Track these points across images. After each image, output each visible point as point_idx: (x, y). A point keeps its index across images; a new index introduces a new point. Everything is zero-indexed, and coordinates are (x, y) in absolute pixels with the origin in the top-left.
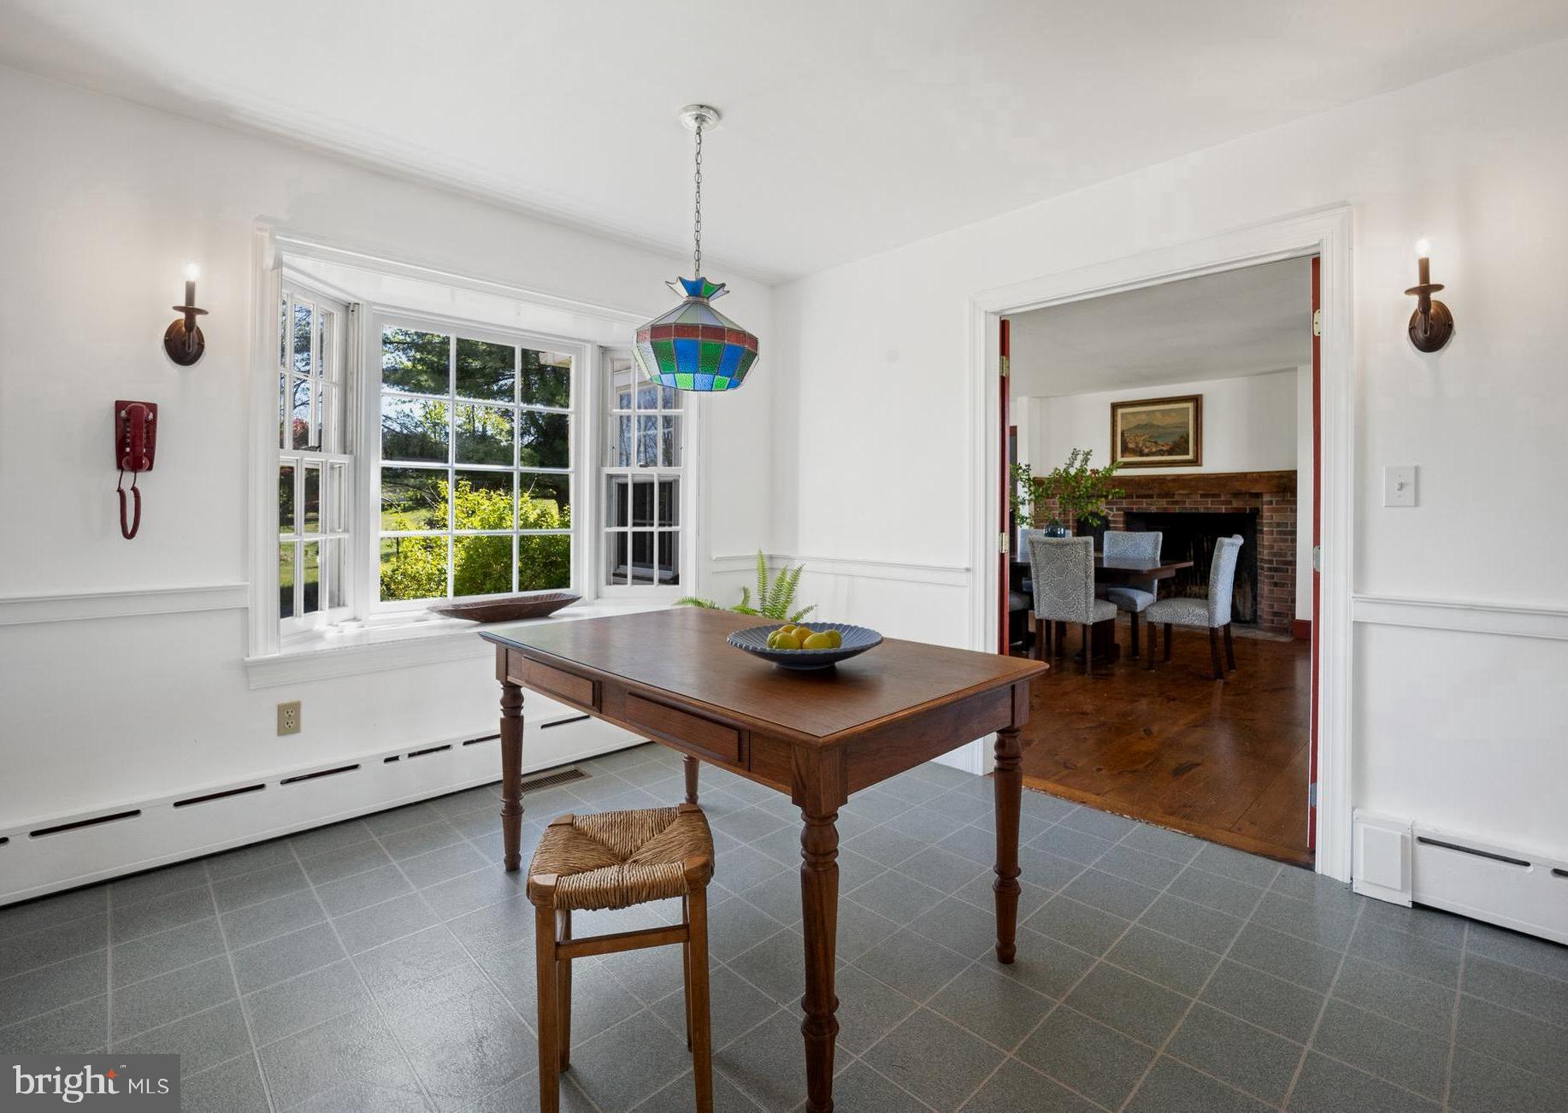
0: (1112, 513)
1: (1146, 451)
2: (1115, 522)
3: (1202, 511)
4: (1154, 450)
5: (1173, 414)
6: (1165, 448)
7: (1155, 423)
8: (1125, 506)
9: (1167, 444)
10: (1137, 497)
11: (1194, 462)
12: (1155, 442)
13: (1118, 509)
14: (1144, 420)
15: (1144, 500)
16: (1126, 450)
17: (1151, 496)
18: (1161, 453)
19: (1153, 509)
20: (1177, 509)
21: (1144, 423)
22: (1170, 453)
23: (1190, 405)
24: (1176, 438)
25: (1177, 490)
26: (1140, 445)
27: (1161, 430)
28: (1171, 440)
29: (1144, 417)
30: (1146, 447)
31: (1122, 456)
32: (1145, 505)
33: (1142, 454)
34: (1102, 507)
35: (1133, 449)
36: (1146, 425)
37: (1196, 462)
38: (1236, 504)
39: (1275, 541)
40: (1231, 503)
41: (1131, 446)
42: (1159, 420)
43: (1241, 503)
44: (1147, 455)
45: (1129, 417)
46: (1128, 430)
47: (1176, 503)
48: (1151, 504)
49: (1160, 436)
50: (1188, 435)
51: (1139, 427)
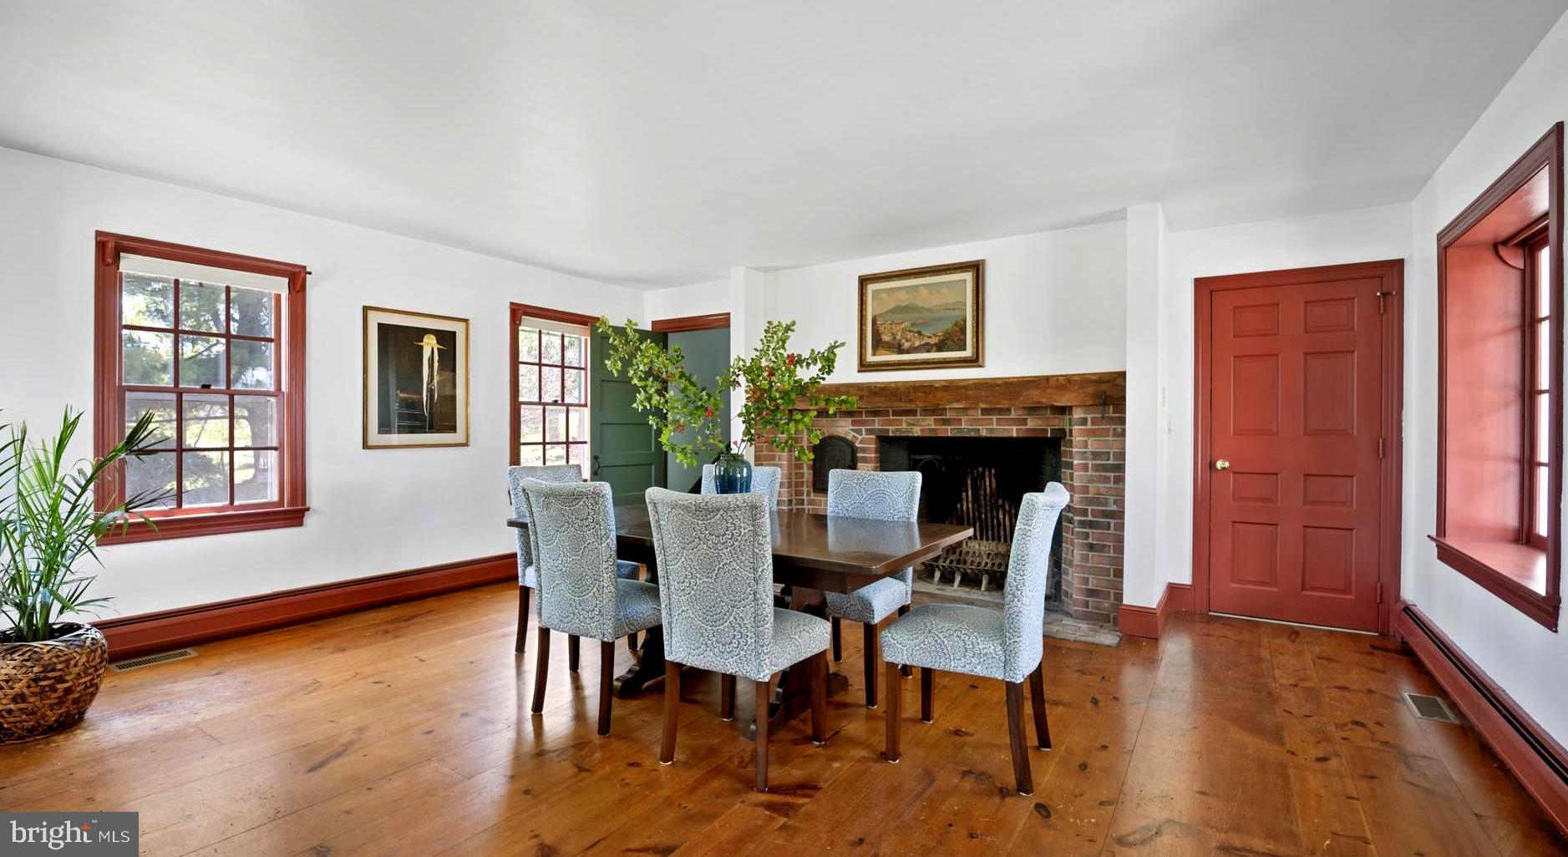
0: (860, 437)
1: (907, 345)
2: (864, 450)
3: (984, 433)
4: (917, 344)
5: (944, 290)
6: (933, 341)
7: (920, 304)
8: (877, 427)
9: (935, 335)
10: (895, 413)
11: (973, 361)
12: (919, 333)
13: (869, 432)
14: (903, 299)
15: (904, 418)
16: (878, 344)
17: (912, 413)
18: (927, 348)
19: (917, 432)
20: (949, 431)
21: (904, 305)
22: (940, 347)
23: (968, 277)
24: (948, 326)
25: (950, 402)
26: (898, 337)
27: (929, 314)
28: (942, 328)
29: (903, 295)
30: (907, 341)
31: (874, 354)
32: (904, 426)
33: (901, 351)
34: (844, 428)
35: (888, 343)
36: (906, 307)
37: (975, 361)
38: (1032, 423)
39: (1090, 481)
40: (1024, 422)
41: (886, 338)
42: (925, 300)
43: (1040, 422)
44: (908, 352)
45: (884, 295)
46: (881, 315)
47: (946, 422)
48: (913, 425)
49: (925, 324)
50: (965, 321)
51: (897, 310)
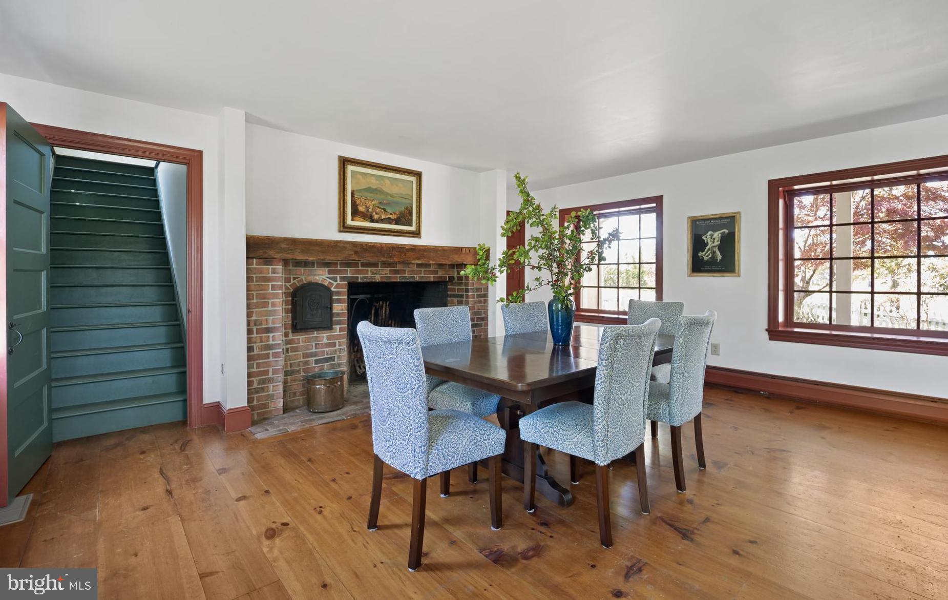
0: (335, 284)
1: (376, 217)
2: (338, 293)
3: (417, 279)
4: (383, 217)
5: (400, 184)
6: (393, 217)
7: (384, 189)
8: (349, 275)
9: (395, 214)
10: (363, 265)
12: (385, 210)
13: (342, 279)
14: (374, 183)
15: (369, 269)
16: (355, 212)
17: (375, 265)
18: (389, 221)
19: (378, 278)
20: (398, 278)
21: (374, 187)
22: (398, 222)
24: (403, 209)
26: (370, 210)
27: (389, 198)
29: (373, 180)
30: (376, 214)
31: (353, 220)
32: (370, 274)
33: (372, 221)
34: (321, 276)
35: (362, 213)
36: (376, 189)
37: (417, 234)
38: (440, 273)
39: (475, 303)
40: (436, 272)
41: (361, 209)
42: (387, 188)
43: (444, 272)
44: (377, 222)
45: (359, 177)
46: (360, 191)
47: (397, 272)
48: (375, 274)
49: (388, 204)
50: (412, 208)
51: (369, 190)
